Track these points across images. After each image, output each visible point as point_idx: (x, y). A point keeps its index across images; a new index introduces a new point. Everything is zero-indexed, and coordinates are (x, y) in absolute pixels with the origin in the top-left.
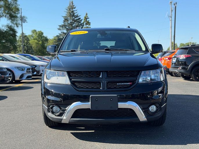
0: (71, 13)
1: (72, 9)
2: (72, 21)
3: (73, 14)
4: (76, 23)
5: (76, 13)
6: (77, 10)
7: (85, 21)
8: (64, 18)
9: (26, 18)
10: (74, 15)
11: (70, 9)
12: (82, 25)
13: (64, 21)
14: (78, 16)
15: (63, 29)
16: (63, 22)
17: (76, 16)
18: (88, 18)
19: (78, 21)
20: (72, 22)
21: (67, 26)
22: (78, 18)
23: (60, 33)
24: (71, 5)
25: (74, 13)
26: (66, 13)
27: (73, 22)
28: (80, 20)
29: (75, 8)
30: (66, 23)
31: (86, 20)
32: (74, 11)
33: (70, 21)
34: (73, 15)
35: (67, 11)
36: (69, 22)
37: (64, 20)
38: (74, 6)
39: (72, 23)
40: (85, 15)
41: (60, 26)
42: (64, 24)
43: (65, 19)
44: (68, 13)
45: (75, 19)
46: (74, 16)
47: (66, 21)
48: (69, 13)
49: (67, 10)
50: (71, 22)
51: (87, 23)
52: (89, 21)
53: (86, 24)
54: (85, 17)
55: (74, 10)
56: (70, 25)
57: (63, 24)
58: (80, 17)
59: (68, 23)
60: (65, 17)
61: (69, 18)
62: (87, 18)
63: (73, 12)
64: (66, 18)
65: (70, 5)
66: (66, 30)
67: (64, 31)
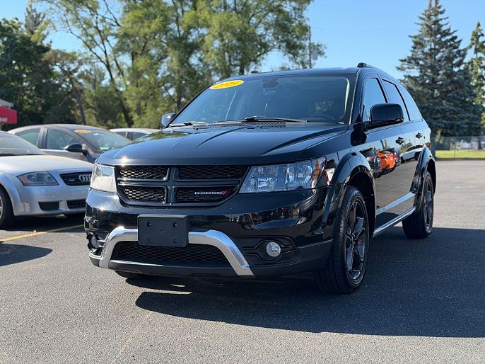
0: (433, 26)
1: (436, 15)
2: (433, 47)
3: (436, 29)
4: (444, 49)
5: (447, 24)
6: (447, 18)
7: (473, 44)
8: (414, 40)
9: (323, 47)
10: (439, 29)
11: (429, 17)
12: (462, 52)
13: (414, 48)
14: (451, 31)
15: (409, 68)
16: (412, 49)
17: (444, 31)
18: (482, 35)
19: (451, 45)
20: (435, 49)
21: (421, 59)
22: (449, 37)
23: (403, 78)
24: (433, 5)
25: (442, 26)
26: (420, 27)
27: (437, 47)
28: (456, 41)
29: (442, 13)
30: (419, 53)
31: (475, 39)
32: (441, 19)
33: (429, 47)
34: (438, 31)
35: (422, 22)
36: (426, 50)
37: (413, 44)
38: (439, 7)
39: (433, 51)
41: (402, 61)
42: (413, 55)
43: (416, 43)
44: (425, 27)
45: (443, 40)
46: (440, 33)
47: (419, 46)
48: (427, 25)
49: (422, 19)
50: (431, 49)
51: (478, 47)
53: (477, 51)
54: (474, 32)
55: (440, 16)
56: (428, 57)
57: (410, 54)
58: (454, 35)
59: (423, 52)
60: (416, 37)
61: (427, 39)
62: (479, 34)
63: (436, 22)
64: (417, 40)
65: (430, 5)
66: (419, 70)
67: (411, 72)
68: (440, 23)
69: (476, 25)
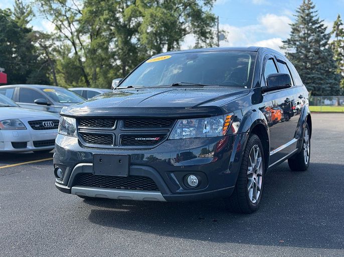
0: (306, 17)
1: (308, 10)
3: (308, 19)
4: (314, 34)
5: (316, 16)
6: (317, 11)
7: (335, 30)
8: (293, 27)
9: (226, 32)
10: (310, 20)
11: (303, 11)
12: (327, 36)
13: (293, 33)
14: (319, 21)
15: (289, 47)
16: (291, 34)
17: (314, 21)
19: (319, 31)
20: (307, 33)
21: (297, 41)
22: (318, 25)
24: (306, 2)
25: (313, 17)
26: (296, 18)
27: (309, 32)
28: (323, 28)
29: (313, 8)
30: (296, 36)
31: (336, 27)
32: (312, 12)
33: (303, 32)
35: (298, 14)
36: (301, 34)
37: (292, 30)
38: (311, 4)
39: (306, 35)
40: (336, 19)
41: (284, 42)
42: (292, 38)
43: (294, 29)
44: (300, 17)
45: (313, 27)
46: (311, 22)
47: (296, 32)
48: (302, 17)
49: (299, 12)
50: (304, 34)
51: (338, 32)
52: (343, 29)
53: (337, 35)
54: (335, 22)
55: (311, 10)
56: (303, 39)
57: (289, 37)
58: (321, 23)
59: (299, 35)
60: (294, 25)
61: (301, 26)
62: (339, 23)
63: (308, 14)
64: (295, 27)
65: (304, 3)
66: (296, 49)
67: (290, 50)
68: (311, 15)
69: (337, 16)
